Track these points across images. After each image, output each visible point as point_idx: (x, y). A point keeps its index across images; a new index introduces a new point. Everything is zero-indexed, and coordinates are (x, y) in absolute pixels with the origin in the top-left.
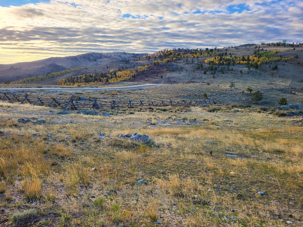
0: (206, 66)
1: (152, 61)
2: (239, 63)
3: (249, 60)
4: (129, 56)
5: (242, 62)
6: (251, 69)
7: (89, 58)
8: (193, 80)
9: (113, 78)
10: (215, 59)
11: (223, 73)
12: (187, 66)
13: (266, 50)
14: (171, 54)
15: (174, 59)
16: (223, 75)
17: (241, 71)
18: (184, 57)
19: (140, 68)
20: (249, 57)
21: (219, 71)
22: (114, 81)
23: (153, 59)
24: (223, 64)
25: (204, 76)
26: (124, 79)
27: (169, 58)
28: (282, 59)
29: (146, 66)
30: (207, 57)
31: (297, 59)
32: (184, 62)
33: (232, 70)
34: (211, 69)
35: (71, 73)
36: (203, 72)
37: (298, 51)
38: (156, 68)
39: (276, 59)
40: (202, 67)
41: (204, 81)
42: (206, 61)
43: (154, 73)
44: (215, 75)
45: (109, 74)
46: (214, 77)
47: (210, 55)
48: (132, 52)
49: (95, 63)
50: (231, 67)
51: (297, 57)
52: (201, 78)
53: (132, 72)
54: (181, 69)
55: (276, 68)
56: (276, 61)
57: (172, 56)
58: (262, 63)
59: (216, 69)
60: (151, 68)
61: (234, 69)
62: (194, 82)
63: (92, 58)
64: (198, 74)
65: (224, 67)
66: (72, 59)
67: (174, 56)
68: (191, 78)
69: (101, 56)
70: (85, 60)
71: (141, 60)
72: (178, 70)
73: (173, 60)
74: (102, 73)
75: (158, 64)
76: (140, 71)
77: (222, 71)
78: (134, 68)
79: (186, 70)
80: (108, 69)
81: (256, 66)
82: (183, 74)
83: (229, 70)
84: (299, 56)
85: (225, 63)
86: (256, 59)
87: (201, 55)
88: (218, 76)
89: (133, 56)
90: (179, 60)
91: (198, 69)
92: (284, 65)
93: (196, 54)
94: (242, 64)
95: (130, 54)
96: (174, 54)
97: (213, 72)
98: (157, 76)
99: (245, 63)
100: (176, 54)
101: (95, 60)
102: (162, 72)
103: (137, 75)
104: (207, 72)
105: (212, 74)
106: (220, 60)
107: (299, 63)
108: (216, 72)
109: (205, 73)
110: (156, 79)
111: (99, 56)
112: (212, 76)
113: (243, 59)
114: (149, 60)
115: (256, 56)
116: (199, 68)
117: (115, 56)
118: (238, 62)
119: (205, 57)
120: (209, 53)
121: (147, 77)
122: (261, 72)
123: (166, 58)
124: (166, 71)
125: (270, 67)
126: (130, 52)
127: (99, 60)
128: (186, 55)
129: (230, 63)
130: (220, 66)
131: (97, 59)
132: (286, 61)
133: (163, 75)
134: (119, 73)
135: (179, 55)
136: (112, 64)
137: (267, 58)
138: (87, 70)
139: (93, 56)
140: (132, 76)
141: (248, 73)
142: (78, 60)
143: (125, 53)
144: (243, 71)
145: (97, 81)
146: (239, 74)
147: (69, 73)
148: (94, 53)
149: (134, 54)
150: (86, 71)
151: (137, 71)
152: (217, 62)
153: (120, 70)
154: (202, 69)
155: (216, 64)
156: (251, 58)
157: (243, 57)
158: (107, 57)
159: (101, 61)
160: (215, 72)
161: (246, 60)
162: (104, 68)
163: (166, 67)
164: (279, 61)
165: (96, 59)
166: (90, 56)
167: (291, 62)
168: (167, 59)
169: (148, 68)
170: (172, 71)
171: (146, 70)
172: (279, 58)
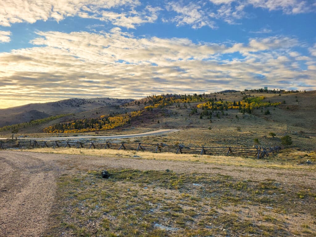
0: (200, 111)
1: (142, 106)
2: (232, 108)
3: (240, 105)
4: (113, 101)
5: (234, 107)
6: (245, 114)
7: (71, 104)
8: (191, 125)
9: (106, 124)
10: (207, 104)
11: (219, 118)
12: (181, 111)
13: (253, 96)
14: (161, 99)
15: (165, 104)
16: (219, 120)
17: (236, 116)
18: (174, 102)
19: (133, 114)
20: (239, 103)
21: (215, 116)
22: (108, 127)
24: (216, 109)
25: (201, 121)
26: (118, 125)
28: (272, 105)
29: (139, 112)
31: (285, 105)
32: (177, 107)
33: (227, 115)
35: (58, 119)
36: (199, 117)
37: (283, 97)
38: (150, 113)
39: (265, 104)
40: (196, 112)
41: (203, 126)
42: (198, 106)
43: (149, 118)
44: (212, 120)
45: (100, 119)
46: (211, 122)
48: (116, 98)
49: (78, 108)
50: (225, 112)
51: (284, 102)
52: (198, 123)
53: (126, 118)
54: (176, 114)
55: (268, 113)
56: (266, 106)
57: (162, 101)
58: (254, 108)
59: (211, 114)
60: (144, 114)
63: (74, 104)
64: (194, 119)
65: (219, 112)
66: (53, 105)
68: (189, 123)
69: (83, 102)
72: (173, 115)
74: (93, 119)
76: (134, 117)
77: (217, 116)
78: (126, 113)
79: (182, 115)
80: (98, 115)
81: (250, 111)
82: (179, 119)
83: (224, 115)
84: (286, 102)
85: (218, 108)
86: (246, 104)
88: (215, 120)
89: (118, 101)
90: (171, 105)
91: (193, 113)
92: (274, 110)
94: (235, 109)
95: (114, 100)
96: (163, 99)
98: (153, 121)
99: (237, 108)
100: (166, 99)
101: (78, 106)
102: (158, 117)
103: (131, 121)
104: (203, 117)
105: (208, 118)
107: (288, 108)
108: (212, 117)
109: (201, 118)
112: (209, 120)
113: (235, 105)
114: (139, 106)
115: (246, 102)
116: (194, 113)
118: (230, 107)
122: (256, 117)
123: (157, 104)
124: (161, 116)
125: (262, 112)
126: (114, 98)
127: (82, 106)
130: (214, 111)
131: (80, 105)
132: (275, 106)
133: (160, 120)
134: (111, 119)
136: (101, 110)
137: (257, 104)
138: (75, 117)
139: (75, 102)
140: (126, 122)
141: (244, 118)
142: (59, 106)
143: (108, 99)
144: (238, 116)
146: (236, 120)
147: (54, 119)
148: (76, 99)
149: (118, 99)
150: (73, 117)
151: (130, 117)
153: (111, 116)
154: (197, 114)
155: (209, 109)
156: (242, 103)
157: (234, 103)
158: (90, 103)
159: (85, 107)
161: (237, 106)
162: (93, 114)
163: (160, 112)
164: (268, 106)
167: (280, 107)
169: (141, 114)
170: (167, 116)
171: (140, 116)
172: (268, 104)
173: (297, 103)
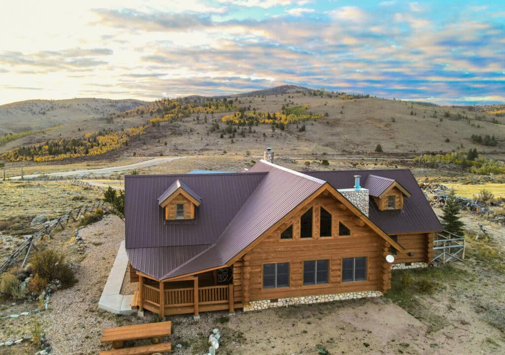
0: (223, 126)
1: (147, 117)
2: (264, 123)
3: (275, 118)
5: (267, 121)
6: (275, 131)
7: (32, 110)
8: (207, 147)
9: (95, 147)
10: (235, 116)
11: (244, 137)
12: (198, 126)
14: (174, 106)
15: (180, 115)
16: (243, 139)
17: (264, 134)
18: (194, 112)
19: (133, 132)
20: (274, 115)
21: (239, 134)
22: (97, 151)
23: (148, 115)
24: (244, 124)
25: (221, 141)
26: (111, 148)
27: (172, 113)
29: (141, 128)
30: (225, 112)
31: (327, 117)
32: (194, 120)
33: (255, 132)
34: (229, 131)
35: (18, 140)
36: (219, 135)
38: (155, 131)
40: (218, 128)
41: (221, 148)
42: (223, 119)
43: (155, 138)
44: (234, 140)
45: (85, 140)
46: (233, 142)
47: (229, 110)
49: (44, 118)
50: (254, 128)
51: (327, 115)
52: (216, 144)
53: (122, 138)
54: (191, 131)
55: (303, 129)
56: (304, 121)
57: (176, 109)
58: (290, 123)
59: (235, 131)
60: (148, 131)
61: (257, 131)
62: (208, 150)
63: (36, 109)
64: (214, 138)
65: (245, 129)
67: (179, 111)
68: (205, 145)
70: (24, 113)
71: (130, 117)
73: (178, 117)
75: (159, 126)
76: (133, 135)
77: (243, 134)
78: (123, 130)
79: (198, 133)
80: (81, 132)
81: (282, 127)
82: (195, 137)
83: (250, 132)
84: (329, 114)
85: (247, 122)
86: (284, 117)
87: (216, 109)
88: (238, 140)
90: (187, 117)
91: (213, 130)
92: (312, 125)
93: (210, 108)
94: (267, 123)
96: (179, 107)
97: (232, 135)
98: (159, 142)
99: (271, 122)
100: (182, 107)
101: (44, 113)
102: (165, 136)
103: (129, 142)
104: (224, 136)
105: (230, 137)
106: (241, 117)
107: (328, 123)
108: (236, 136)
109: (222, 137)
110: (159, 147)
111: (50, 105)
112: (230, 140)
113: (269, 117)
114: (142, 117)
115: (283, 113)
116: (215, 130)
117: (78, 105)
118: (263, 121)
119: (223, 112)
120: (227, 106)
121: (145, 144)
122: (287, 134)
123: (168, 114)
125: (297, 127)
127: (51, 113)
128: (197, 109)
129: (253, 122)
130: (240, 127)
132: (315, 120)
133: (167, 140)
134: (101, 139)
135: (186, 108)
137: (296, 116)
138: (45, 135)
139: (38, 106)
140: (123, 143)
141: (272, 136)
144: (266, 134)
145: (69, 153)
146: (262, 138)
150: (42, 136)
151: (129, 136)
152: (237, 122)
153: (100, 134)
154: (218, 131)
155: (235, 124)
156: (278, 115)
157: (269, 115)
159: (55, 114)
160: (234, 136)
161: (272, 119)
162: (74, 132)
163: (170, 129)
164: (308, 119)
165: (46, 112)
166: (33, 106)
167: (320, 121)
168: (170, 115)
169: (144, 131)
170: (179, 134)
171: (142, 134)
172: (309, 116)
173: (340, 116)
